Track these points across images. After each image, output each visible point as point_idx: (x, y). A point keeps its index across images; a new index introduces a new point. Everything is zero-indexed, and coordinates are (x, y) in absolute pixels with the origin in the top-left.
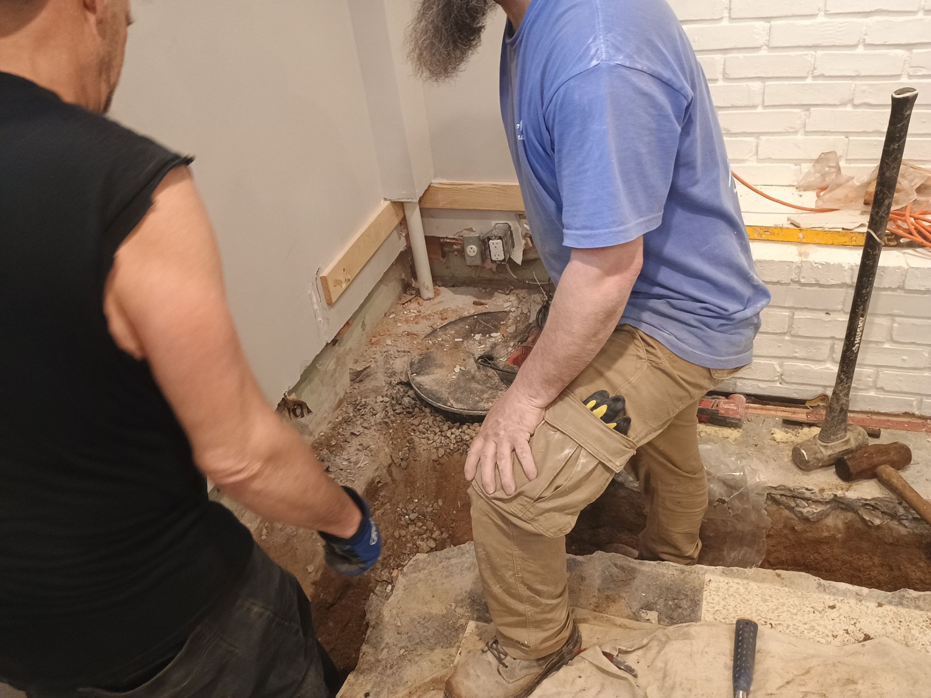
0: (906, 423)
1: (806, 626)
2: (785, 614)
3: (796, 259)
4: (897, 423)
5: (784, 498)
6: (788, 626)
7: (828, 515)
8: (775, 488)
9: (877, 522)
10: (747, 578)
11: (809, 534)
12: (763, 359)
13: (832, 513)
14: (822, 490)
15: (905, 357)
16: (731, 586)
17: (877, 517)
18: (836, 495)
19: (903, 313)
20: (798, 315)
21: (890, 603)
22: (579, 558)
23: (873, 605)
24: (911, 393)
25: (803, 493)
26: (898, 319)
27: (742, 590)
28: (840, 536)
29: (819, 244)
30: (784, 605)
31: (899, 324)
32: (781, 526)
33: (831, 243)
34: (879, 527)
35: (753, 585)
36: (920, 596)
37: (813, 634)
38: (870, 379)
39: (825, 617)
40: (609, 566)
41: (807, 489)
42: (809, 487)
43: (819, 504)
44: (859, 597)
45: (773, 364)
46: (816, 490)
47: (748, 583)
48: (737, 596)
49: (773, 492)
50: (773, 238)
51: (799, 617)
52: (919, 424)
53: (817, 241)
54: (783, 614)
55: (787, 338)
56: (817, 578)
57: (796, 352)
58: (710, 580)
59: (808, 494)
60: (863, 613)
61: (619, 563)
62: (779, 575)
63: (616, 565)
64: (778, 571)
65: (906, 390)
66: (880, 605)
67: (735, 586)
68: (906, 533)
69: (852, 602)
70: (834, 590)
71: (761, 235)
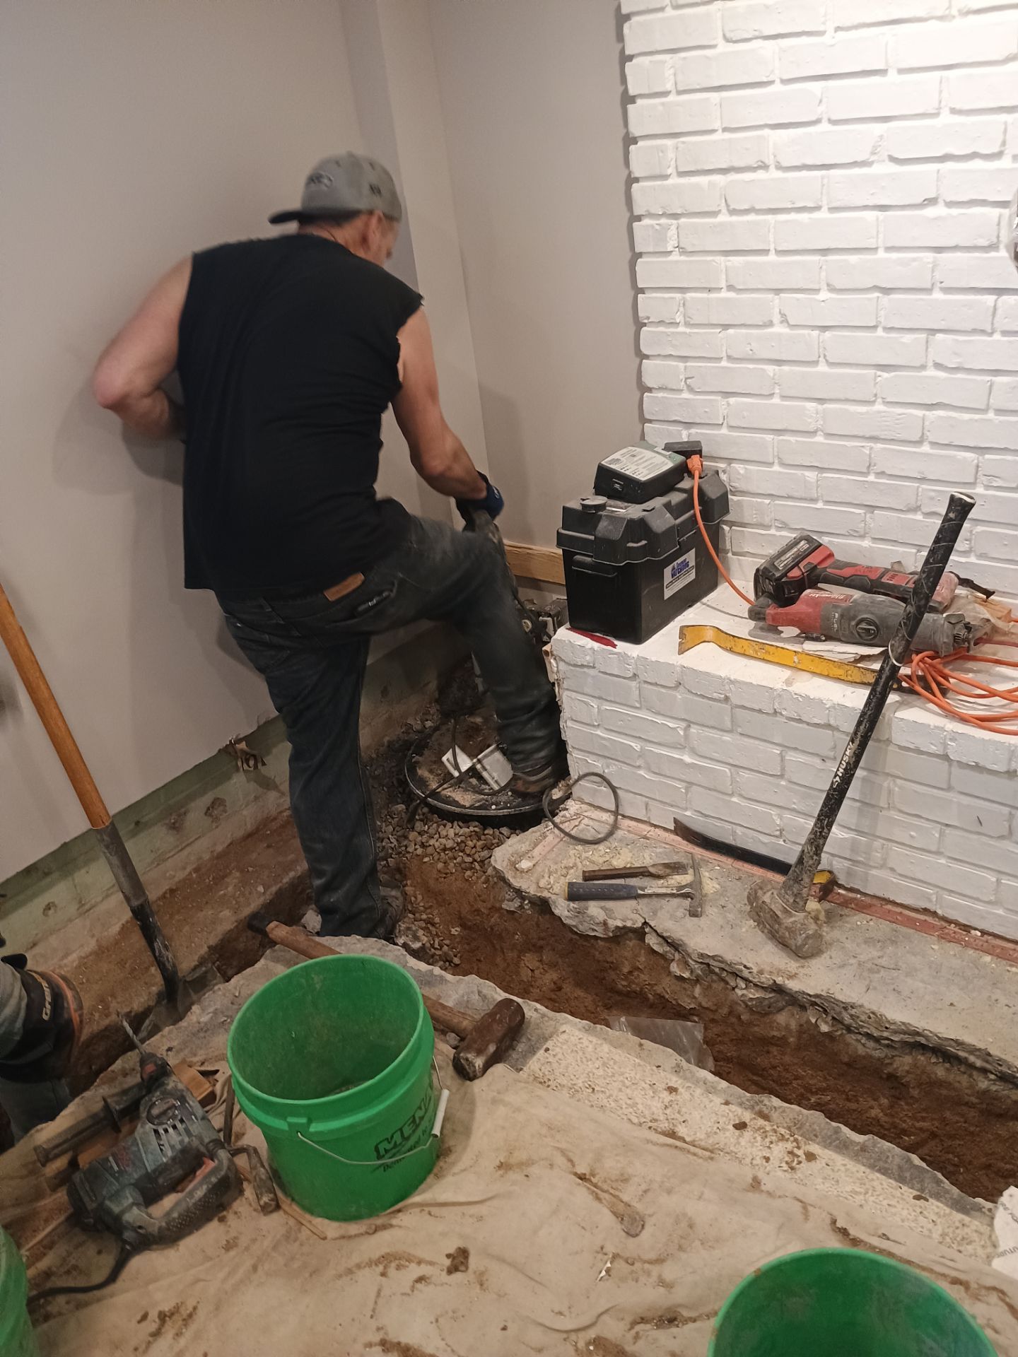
0: (919, 920)
1: (629, 1102)
2: (616, 1084)
3: (779, 686)
4: (909, 918)
5: (724, 974)
6: (610, 1096)
7: (780, 1010)
8: (713, 957)
9: (825, 1028)
10: (605, 1039)
11: (756, 1029)
12: (763, 805)
13: (786, 1010)
14: (761, 972)
15: (912, 833)
16: (582, 1043)
17: (826, 1023)
18: (775, 981)
19: (902, 775)
20: (791, 756)
21: (741, 1104)
22: (449, 977)
23: (718, 1100)
24: (930, 884)
25: (741, 971)
26: (899, 781)
27: (590, 1048)
28: (791, 1039)
29: (814, 673)
30: (622, 1074)
31: (900, 788)
32: (725, 1011)
33: (826, 674)
34: (827, 1035)
35: (606, 1047)
36: (780, 1107)
37: (631, 1110)
38: (879, 855)
39: (657, 1098)
40: (472, 992)
41: (745, 966)
42: (749, 965)
43: (760, 990)
44: (711, 1090)
45: (771, 814)
46: (755, 970)
47: (601, 1044)
48: (581, 1053)
49: (712, 962)
50: (767, 657)
51: (628, 1091)
52: (933, 927)
53: (813, 669)
54: (613, 1083)
55: (783, 783)
56: (679, 1058)
57: (794, 803)
58: (564, 1032)
59: (746, 973)
60: (702, 1106)
61: (485, 991)
62: (641, 1045)
63: (479, 993)
64: (643, 1041)
65: (922, 878)
66: (727, 1103)
67: (585, 1043)
68: (864, 1054)
69: (698, 1091)
70: (689, 1075)
71: (756, 652)
